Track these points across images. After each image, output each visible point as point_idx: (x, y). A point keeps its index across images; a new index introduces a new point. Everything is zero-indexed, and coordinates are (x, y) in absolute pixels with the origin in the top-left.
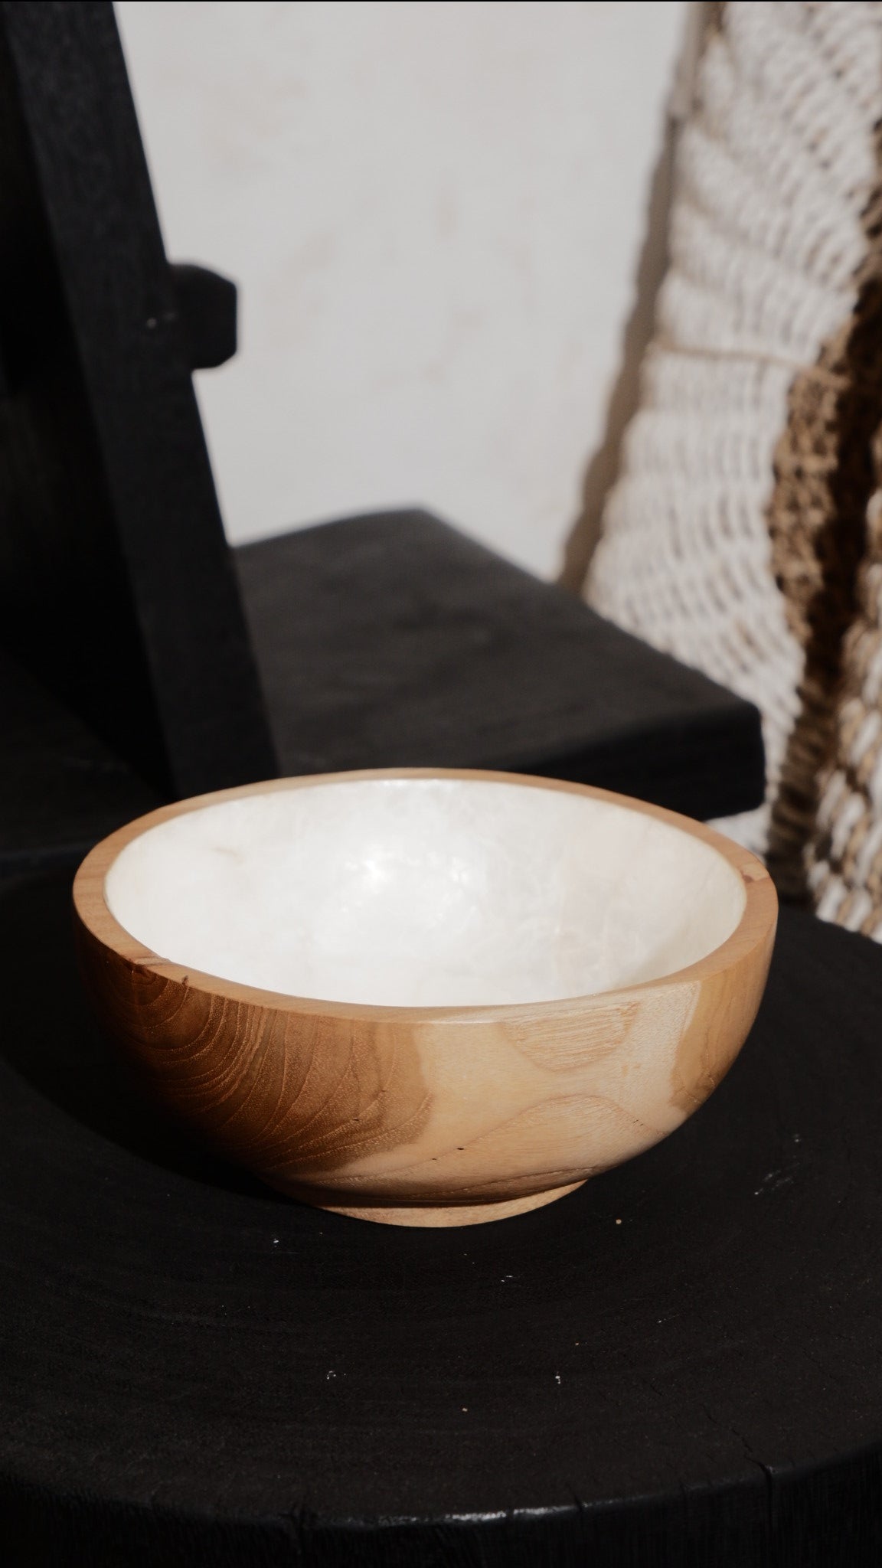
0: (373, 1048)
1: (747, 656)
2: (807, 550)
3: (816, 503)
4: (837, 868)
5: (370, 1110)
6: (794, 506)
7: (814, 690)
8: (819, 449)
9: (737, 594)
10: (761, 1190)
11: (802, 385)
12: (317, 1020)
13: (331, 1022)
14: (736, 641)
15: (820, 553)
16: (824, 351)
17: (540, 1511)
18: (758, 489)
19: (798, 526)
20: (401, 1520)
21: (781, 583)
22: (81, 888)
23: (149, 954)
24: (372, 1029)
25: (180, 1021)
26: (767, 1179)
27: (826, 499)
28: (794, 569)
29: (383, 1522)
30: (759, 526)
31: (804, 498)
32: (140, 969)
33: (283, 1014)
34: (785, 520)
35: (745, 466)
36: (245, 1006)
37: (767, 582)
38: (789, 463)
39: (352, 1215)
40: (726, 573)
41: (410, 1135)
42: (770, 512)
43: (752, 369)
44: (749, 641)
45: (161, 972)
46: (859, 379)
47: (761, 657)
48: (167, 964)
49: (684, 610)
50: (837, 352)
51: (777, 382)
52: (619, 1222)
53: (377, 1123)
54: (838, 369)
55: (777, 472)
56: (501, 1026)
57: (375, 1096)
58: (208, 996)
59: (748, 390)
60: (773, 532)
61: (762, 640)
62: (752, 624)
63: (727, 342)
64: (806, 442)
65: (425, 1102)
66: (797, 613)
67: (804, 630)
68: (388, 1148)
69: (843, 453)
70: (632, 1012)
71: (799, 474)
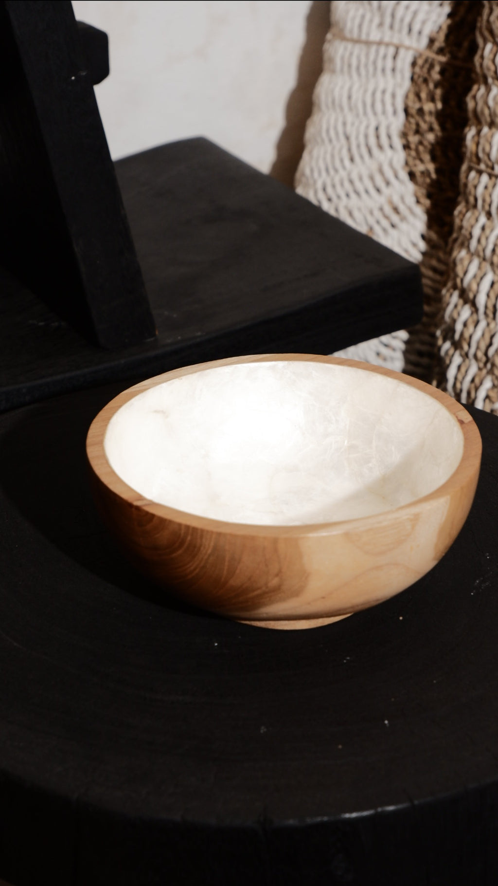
0: (276, 550)
1: (395, 218)
2: (427, 157)
3: (431, 129)
4: (457, 345)
5: (274, 582)
6: (417, 131)
7: (433, 236)
8: (432, 99)
9: (388, 183)
10: (474, 591)
11: (420, 62)
12: (244, 537)
13: (253, 538)
14: (388, 210)
15: (434, 159)
16: (432, 41)
17: (391, 808)
18: (398, 122)
19: (421, 143)
20: (319, 819)
21: (412, 175)
22: (91, 452)
23: (140, 498)
24: (275, 541)
25: (163, 537)
26: (476, 584)
27: (436, 127)
28: (420, 168)
29: (309, 821)
30: (398, 143)
31: (424, 126)
32: (138, 508)
33: (225, 535)
34: (414, 139)
35: (389, 109)
36: (202, 531)
37: (404, 175)
38: (414, 106)
39: (255, 625)
40: (381, 171)
41: (297, 593)
42: (404, 135)
43: (391, 51)
44: (396, 210)
45: (151, 510)
46: (453, 57)
47: (403, 219)
48: (152, 504)
49: (357, 193)
50: (440, 43)
51: (405, 59)
52: (401, 618)
53: (277, 589)
54: (441, 51)
55: (406, 111)
56: (347, 535)
57: (277, 575)
58: (180, 525)
59: (389, 63)
60: (406, 147)
61: (402, 208)
62: (396, 200)
63: (375, 36)
64: (423, 95)
65: (305, 575)
66: (422, 192)
67: (427, 202)
68: (283, 600)
69: (445, 100)
70: (416, 518)
71: (421, 111)
